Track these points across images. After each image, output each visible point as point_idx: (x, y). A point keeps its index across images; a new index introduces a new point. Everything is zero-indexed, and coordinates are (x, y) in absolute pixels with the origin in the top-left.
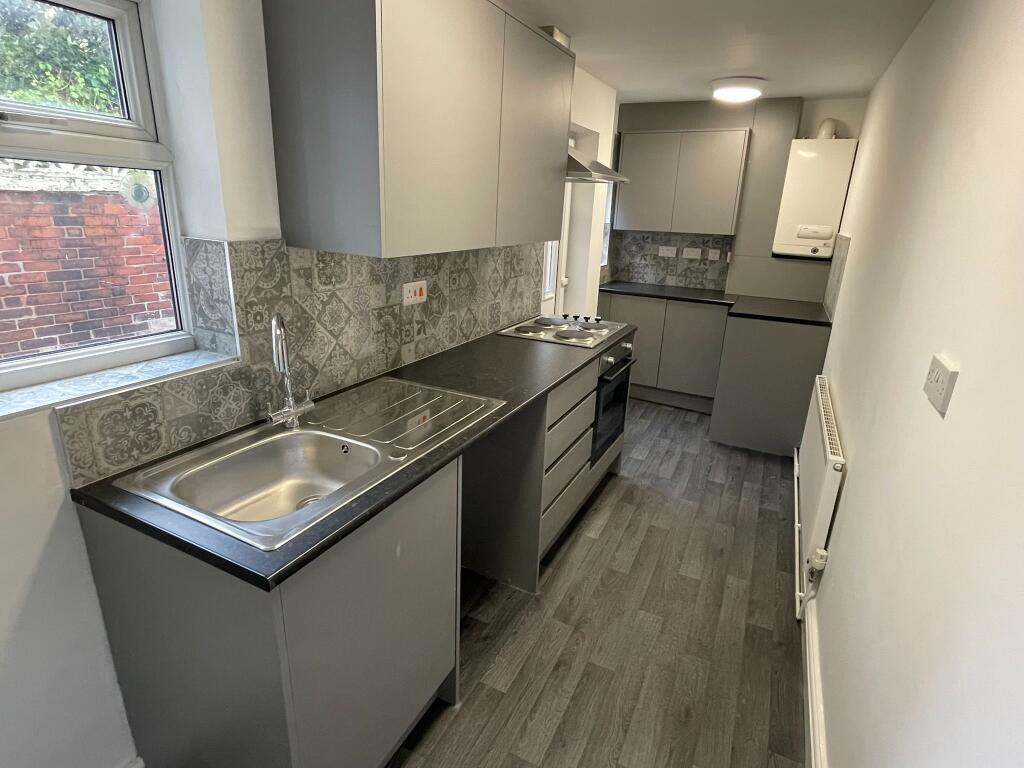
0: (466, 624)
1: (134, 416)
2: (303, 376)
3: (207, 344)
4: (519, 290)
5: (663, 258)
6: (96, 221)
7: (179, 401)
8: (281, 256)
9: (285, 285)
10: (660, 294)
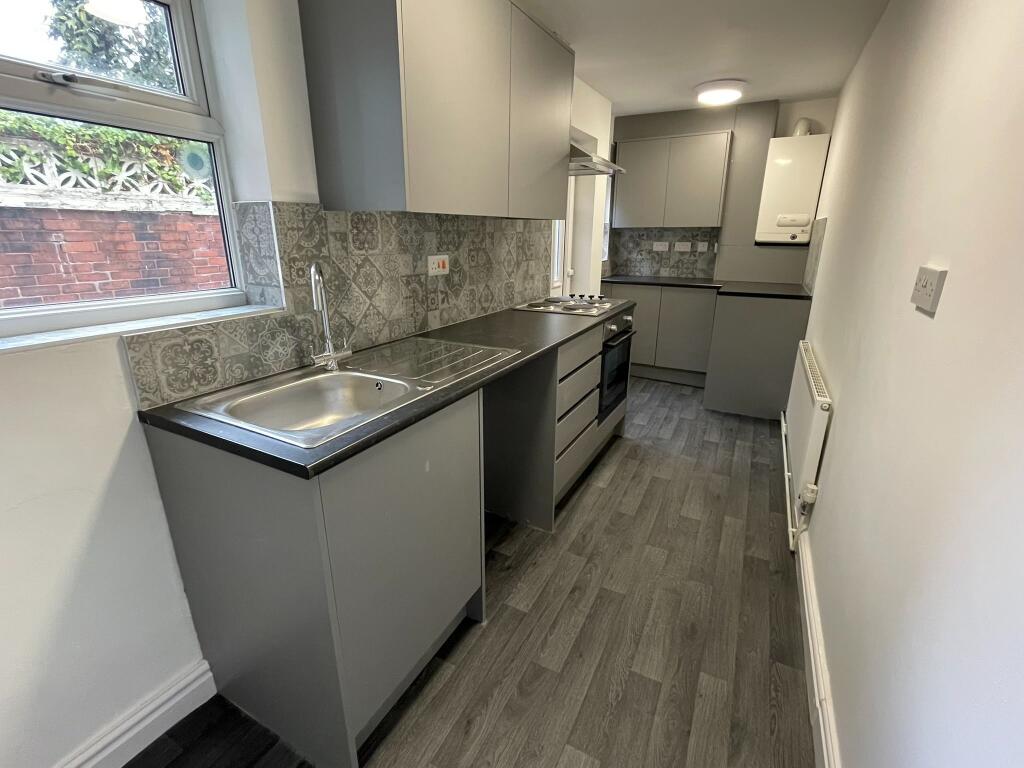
0: (490, 556)
1: (192, 350)
2: (341, 331)
3: (257, 299)
4: (530, 273)
5: (657, 253)
6: (170, 237)
7: (232, 341)
8: (320, 220)
9: (324, 246)
10: (655, 283)
